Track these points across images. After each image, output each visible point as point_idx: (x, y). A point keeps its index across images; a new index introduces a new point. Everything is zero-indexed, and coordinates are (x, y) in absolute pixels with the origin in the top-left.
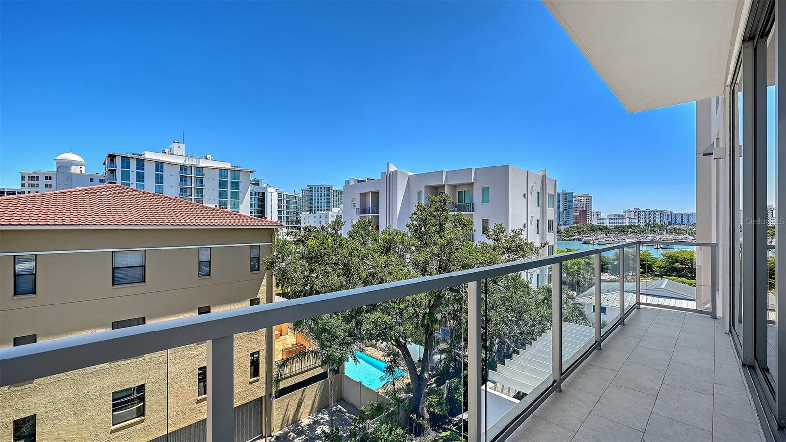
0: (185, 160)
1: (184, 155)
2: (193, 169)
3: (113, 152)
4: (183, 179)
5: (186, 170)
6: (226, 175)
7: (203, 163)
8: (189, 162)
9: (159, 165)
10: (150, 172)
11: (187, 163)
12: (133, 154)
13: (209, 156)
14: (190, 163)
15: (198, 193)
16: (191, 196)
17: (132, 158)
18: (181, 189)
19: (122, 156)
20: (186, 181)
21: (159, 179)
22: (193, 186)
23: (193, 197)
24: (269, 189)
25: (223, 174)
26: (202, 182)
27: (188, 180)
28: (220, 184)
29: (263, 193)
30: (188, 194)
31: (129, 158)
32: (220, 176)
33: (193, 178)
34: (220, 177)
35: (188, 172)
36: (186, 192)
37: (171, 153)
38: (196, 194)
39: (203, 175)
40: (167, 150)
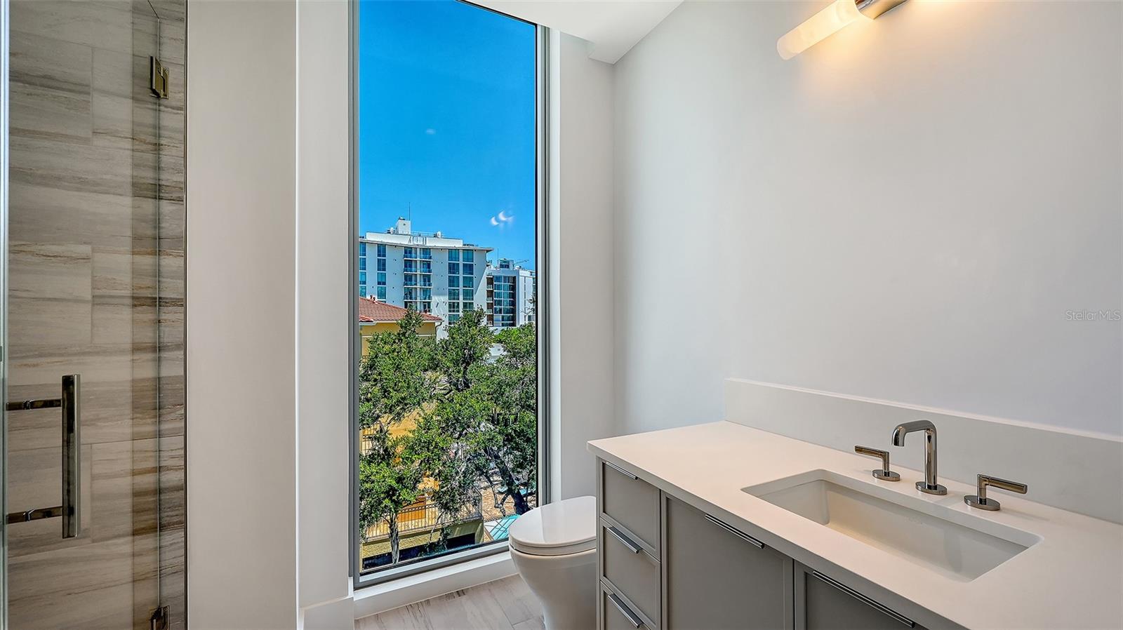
0: (410, 240)
1: (410, 233)
2: (418, 250)
4: (408, 264)
5: (410, 253)
6: (457, 256)
7: (430, 243)
8: (414, 243)
9: (382, 248)
10: (372, 257)
11: (412, 244)
13: (439, 233)
14: (416, 243)
15: (425, 281)
16: (416, 284)
18: (406, 276)
20: (411, 266)
21: (382, 265)
22: (419, 272)
23: (418, 286)
24: (522, 273)
25: (454, 256)
26: (429, 266)
27: (413, 264)
28: (450, 268)
29: (514, 278)
30: (413, 282)
32: (450, 258)
33: (418, 263)
35: (413, 255)
36: (411, 280)
37: (396, 233)
38: (422, 283)
39: (430, 258)
40: (392, 229)
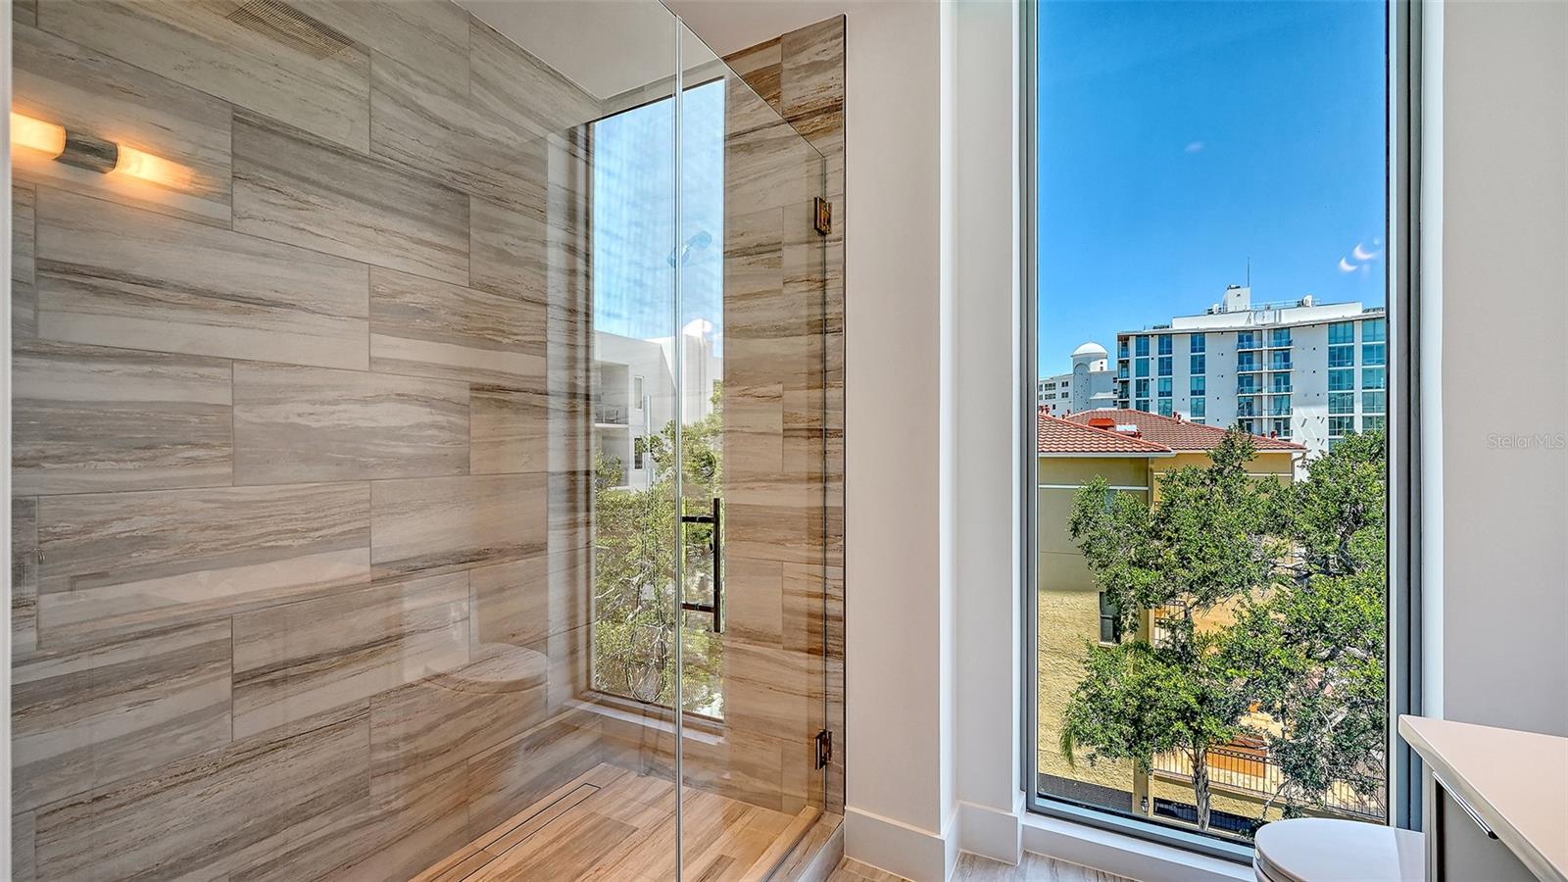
0: (1249, 320)
1: (1249, 308)
2: (1265, 334)
3: (1126, 330)
4: (1245, 358)
5: (1250, 339)
6: (1349, 334)
7: (1288, 318)
8: (1256, 322)
9: (1198, 339)
10: (1182, 354)
11: (1252, 324)
12: (1155, 328)
13: (1309, 298)
14: (1260, 322)
15: (1277, 383)
16: (1260, 390)
17: (1153, 335)
18: (1241, 380)
19: (1137, 336)
20: (1250, 361)
21: (1198, 365)
22: (1265, 370)
23: (1265, 392)
25: (1341, 333)
26: (1286, 357)
27: (1255, 357)
28: (1332, 357)
30: (1255, 388)
31: (1148, 336)
32: (1332, 338)
33: (1266, 354)
34: (1333, 340)
35: (1255, 342)
36: (1250, 383)
37: (1222, 311)
38: (1273, 387)
39: (1290, 343)
40: (1215, 307)
